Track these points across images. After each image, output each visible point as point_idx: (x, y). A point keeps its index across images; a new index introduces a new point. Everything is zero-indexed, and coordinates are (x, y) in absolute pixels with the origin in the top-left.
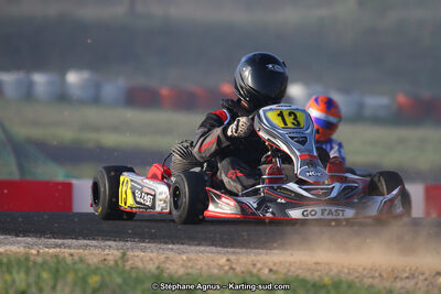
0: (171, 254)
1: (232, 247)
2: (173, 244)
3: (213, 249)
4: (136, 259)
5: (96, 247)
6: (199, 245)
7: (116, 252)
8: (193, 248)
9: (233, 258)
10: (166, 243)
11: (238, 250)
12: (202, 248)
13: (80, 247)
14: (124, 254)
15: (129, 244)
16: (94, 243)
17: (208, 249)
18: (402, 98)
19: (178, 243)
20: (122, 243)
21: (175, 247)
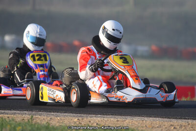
0: (53, 117)
1: (80, 114)
2: (54, 112)
3: (72, 114)
4: (37, 119)
5: (19, 114)
6: (65, 113)
7: (28, 116)
8: (63, 114)
9: (80, 118)
10: (50, 112)
11: (82, 115)
12: (66, 114)
13: (12, 114)
14: (32, 117)
15: (34, 112)
16: (18, 112)
17: (69, 114)
18: (154, 47)
19: (56, 112)
20: (30, 112)
21: (55, 114)
